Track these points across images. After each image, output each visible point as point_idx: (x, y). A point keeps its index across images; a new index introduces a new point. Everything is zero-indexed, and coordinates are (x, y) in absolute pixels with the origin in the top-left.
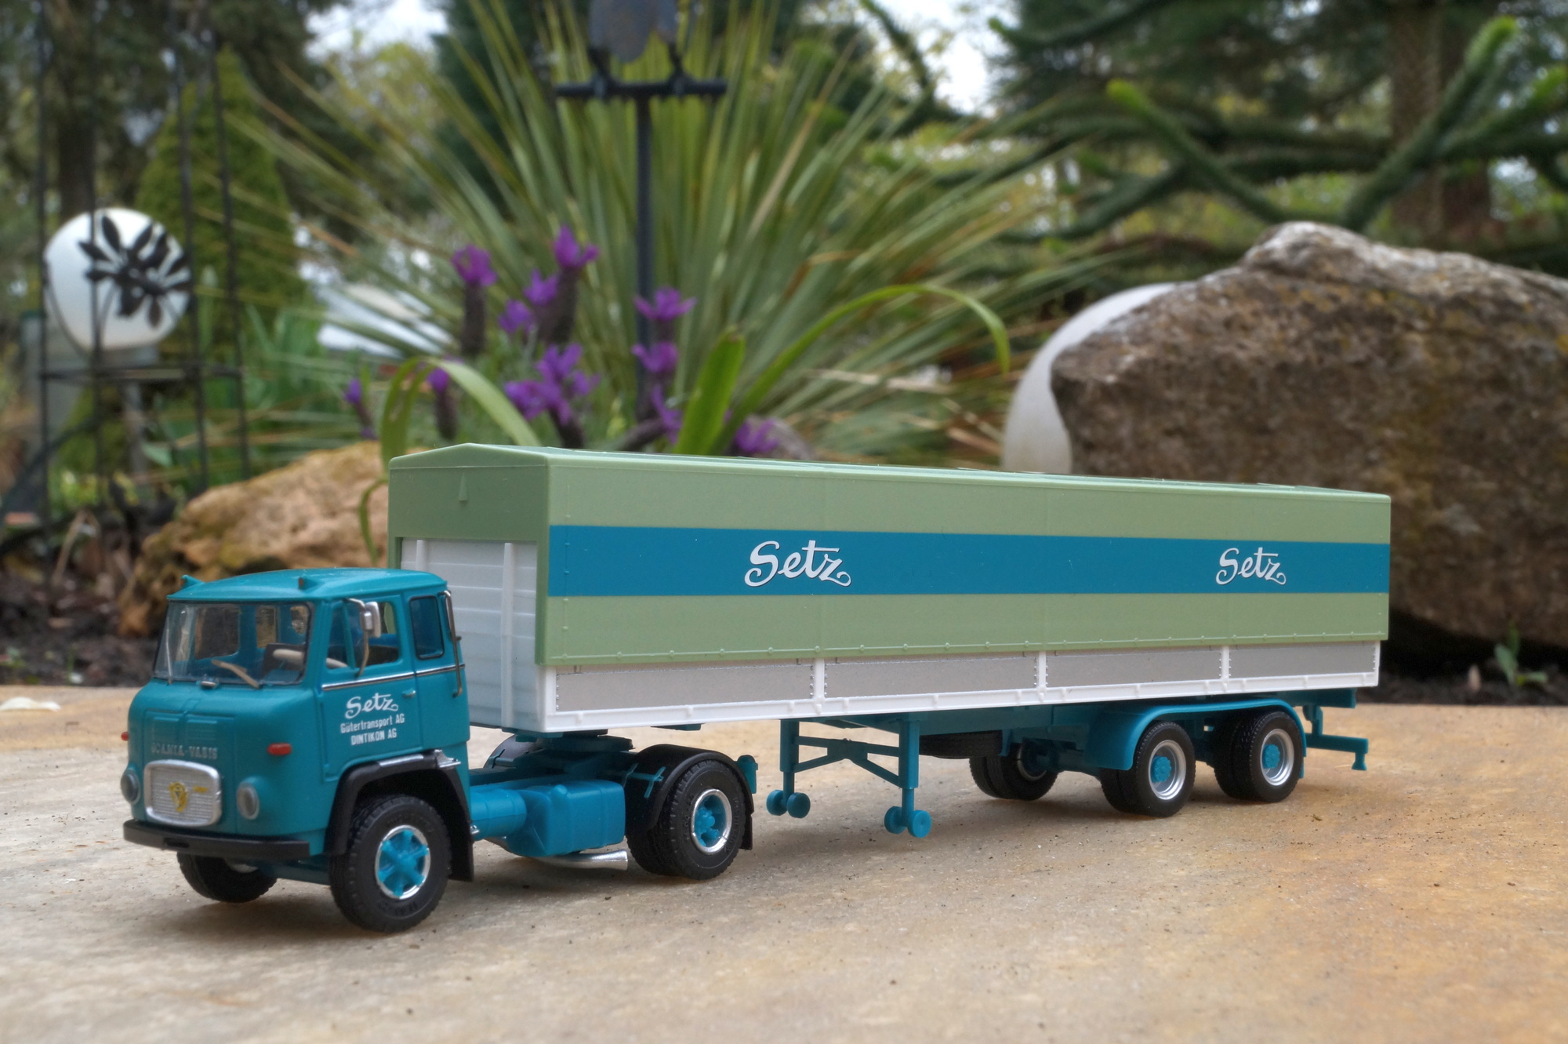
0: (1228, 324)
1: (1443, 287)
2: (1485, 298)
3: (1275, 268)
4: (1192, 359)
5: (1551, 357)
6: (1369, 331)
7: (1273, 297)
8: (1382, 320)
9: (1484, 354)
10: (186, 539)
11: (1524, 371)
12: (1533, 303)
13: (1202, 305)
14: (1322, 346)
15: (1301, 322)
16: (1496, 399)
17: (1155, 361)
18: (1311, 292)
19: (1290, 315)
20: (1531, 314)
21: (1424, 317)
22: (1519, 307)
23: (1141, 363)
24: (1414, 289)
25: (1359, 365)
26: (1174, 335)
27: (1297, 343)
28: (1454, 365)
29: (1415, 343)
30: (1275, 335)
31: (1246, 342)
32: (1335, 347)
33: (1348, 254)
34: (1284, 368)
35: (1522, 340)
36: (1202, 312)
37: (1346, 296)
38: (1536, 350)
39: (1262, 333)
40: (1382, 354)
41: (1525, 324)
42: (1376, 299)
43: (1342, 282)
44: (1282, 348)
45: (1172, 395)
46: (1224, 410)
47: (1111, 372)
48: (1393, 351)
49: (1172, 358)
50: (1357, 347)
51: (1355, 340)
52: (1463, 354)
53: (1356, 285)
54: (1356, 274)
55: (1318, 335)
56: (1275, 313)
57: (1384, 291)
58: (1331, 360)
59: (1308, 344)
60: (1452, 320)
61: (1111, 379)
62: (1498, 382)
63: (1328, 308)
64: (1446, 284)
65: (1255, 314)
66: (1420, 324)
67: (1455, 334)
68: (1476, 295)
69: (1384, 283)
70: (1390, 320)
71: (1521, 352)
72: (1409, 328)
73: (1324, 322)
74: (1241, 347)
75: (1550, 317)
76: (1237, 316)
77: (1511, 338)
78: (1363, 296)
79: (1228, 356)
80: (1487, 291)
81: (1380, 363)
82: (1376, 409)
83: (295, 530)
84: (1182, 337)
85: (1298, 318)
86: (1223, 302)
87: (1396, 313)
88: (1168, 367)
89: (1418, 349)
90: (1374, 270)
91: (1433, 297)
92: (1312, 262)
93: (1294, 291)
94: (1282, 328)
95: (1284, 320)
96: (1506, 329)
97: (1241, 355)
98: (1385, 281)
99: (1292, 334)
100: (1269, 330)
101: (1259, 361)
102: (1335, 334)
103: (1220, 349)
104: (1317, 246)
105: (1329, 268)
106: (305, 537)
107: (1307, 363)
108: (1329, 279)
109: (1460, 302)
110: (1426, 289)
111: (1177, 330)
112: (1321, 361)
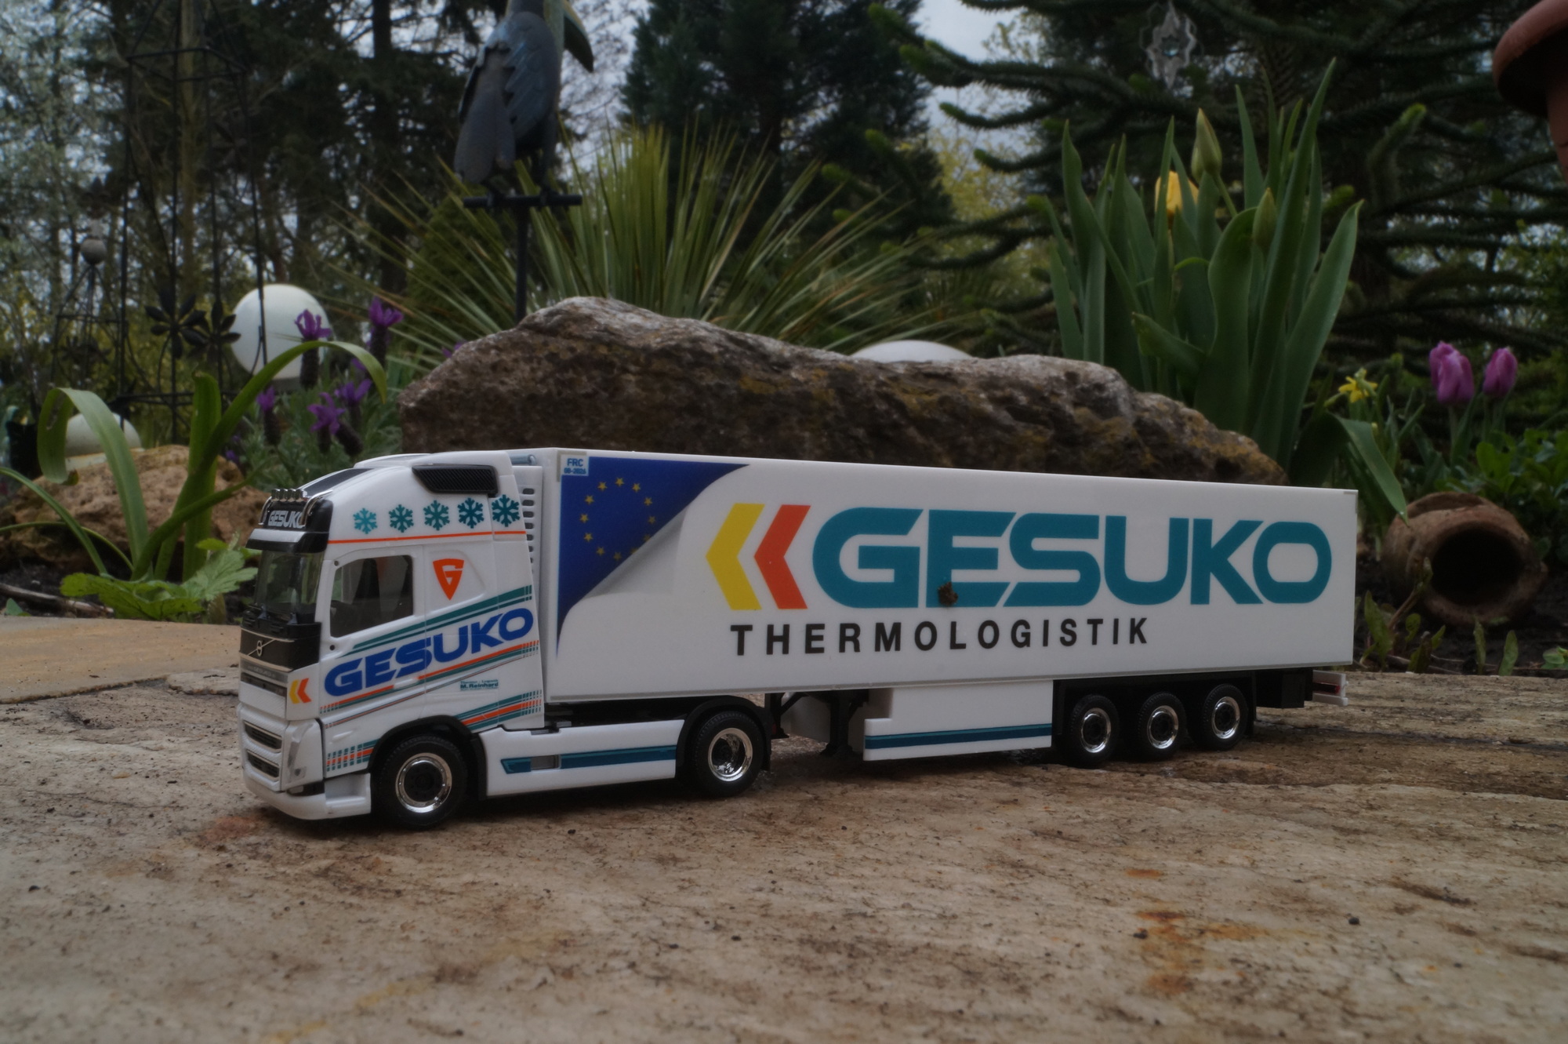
0: (494, 367)
1: (654, 342)
2: (685, 350)
3: (536, 329)
4: (468, 392)
5: (734, 392)
6: (595, 373)
7: (532, 348)
8: (605, 365)
9: (683, 389)
10: (19, 508)
11: (712, 402)
12: (721, 353)
13: (478, 354)
14: (561, 383)
15: (547, 366)
16: (693, 422)
17: (441, 393)
18: (558, 345)
19: (539, 363)
20: (718, 360)
21: (636, 363)
22: (711, 356)
23: (431, 394)
24: (631, 343)
25: (588, 396)
26: (455, 375)
27: (543, 381)
28: (659, 397)
29: (630, 381)
30: (526, 375)
31: (506, 380)
32: (570, 384)
33: (589, 318)
34: (533, 398)
35: (710, 380)
36: (477, 358)
37: (580, 347)
38: (721, 387)
39: (519, 374)
40: (605, 390)
41: (713, 368)
42: (603, 350)
43: (579, 338)
44: (532, 384)
45: (454, 416)
46: (494, 428)
47: (413, 400)
48: (613, 387)
49: (453, 390)
50: (586, 386)
51: (584, 379)
52: (666, 389)
53: (588, 340)
54: (591, 331)
55: (557, 375)
56: (529, 360)
57: (609, 345)
58: (567, 392)
59: (551, 381)
60: (656, 365)
61: (412, 405)
62: (693, 409)
63: (568, 356)
64: (659, 340)
65: (516, 360)
66: (633, 368)
67: (659, 375)
68: (677, 348)
69: (610, 338)
70: (612, 365)
71: (709, 388)
72: (626, 371)
73: (564, 367)
74: (503, 383)
75: (735, 363)
76: (502, 361)
77: (701, 378)
78: (593, 348)
79: (492, 389)
80: (687, 345)
81: (604, 395)
82: (602, 427)
83: (83, 503)
84: (461, 376)
85: (545, 363)
86: (493, 352)
87: (616, 360)
88: (451, 396)
89: (631, 385)
90: (607, 329)
91: (646, 349)
92: (561, 324)
93: (545, 344)
94: (533, 370)
95: (535, 365)
96: (698, 372)
97: (502, 389)
98: (613, 337)
99: (540, 374)
100: (523, 371)
101: (514, 393)
102: (570, 374)
103: (487, 385)
104: (567, 312)
105: (574, 329)
106: (88, 508)
107: (549, 394)
108: (570, 336)
109: (667, 353)
110: (642, 343)
111: (457, 371)
112: (559, 393)
